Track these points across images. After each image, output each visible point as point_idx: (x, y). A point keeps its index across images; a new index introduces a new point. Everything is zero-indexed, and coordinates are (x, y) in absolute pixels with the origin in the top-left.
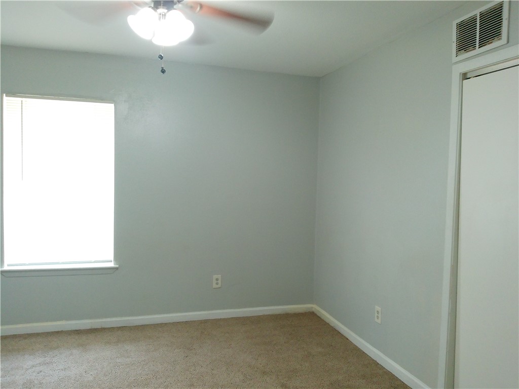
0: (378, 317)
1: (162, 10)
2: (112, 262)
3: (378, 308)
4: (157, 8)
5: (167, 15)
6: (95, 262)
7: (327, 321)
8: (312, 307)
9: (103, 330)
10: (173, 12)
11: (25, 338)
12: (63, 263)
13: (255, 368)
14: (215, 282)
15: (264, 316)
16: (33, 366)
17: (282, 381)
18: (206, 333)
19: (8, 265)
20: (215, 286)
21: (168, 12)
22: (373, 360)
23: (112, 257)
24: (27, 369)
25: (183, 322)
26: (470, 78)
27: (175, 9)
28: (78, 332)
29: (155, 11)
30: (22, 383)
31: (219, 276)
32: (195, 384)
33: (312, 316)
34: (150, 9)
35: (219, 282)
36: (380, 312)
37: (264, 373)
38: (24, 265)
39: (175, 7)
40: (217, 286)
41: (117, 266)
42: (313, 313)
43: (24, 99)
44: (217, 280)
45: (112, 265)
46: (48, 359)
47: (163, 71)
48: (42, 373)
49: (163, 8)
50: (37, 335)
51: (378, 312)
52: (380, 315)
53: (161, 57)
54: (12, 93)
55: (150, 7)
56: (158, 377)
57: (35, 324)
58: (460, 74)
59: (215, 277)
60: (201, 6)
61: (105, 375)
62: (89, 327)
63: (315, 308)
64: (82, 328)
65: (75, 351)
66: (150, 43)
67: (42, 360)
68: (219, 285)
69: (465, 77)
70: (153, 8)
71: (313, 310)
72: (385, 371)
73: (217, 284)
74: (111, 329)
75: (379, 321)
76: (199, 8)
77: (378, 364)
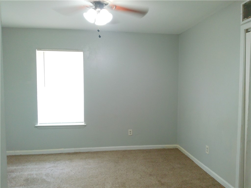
0: (207, 151)
1: (98, 9)
2: (83, 122)
3: (207, 146)
4: (96, 9)
5: (100, 11)
6: (76, 123)
7: (184, 153)
8: (177, 146)
9: (79, 153)
10: (103, 10)
11: (47, 156)
12: (63, 123)
13: (147, 173)
14: (129, 133)
15: (153, 149)
16: (49, 167)
17: (159, 179)
18: (125, 156)
19: (40, 124)
20: (129, 134)
21: (101, 10)
22: (205, 172)
23: (83, 121)
24: (47, 169)
25: (115, 151)
26: (250, 32)
27: (104, 9)
28: (69, 154)
29: (95, 10)
30: (45, 174)
31: (131, 130)
32: (118, 178)
33: (176, 150)
34: (93, 9)
35: (131, 132)
36: (208, 149)
37: (150, 175)
38: (46, 124)
39: (104, 7)
40: (131, 135)
41: (86, 124)
42: (177, 149)
43: (45, 51)
44: (130, 132)
45: (83, 124)
46: (56, 165)
47: (100, 37)
48: (53, 171)
49: (99, 8)
50: (52, 154)
51: (207, 148)
52: (208, 150)
53: (98, 31)
54: (40, 49)
55: (93, 8)
56: (102, 174)
57: (51, 150)
58: (245, 30)
59: (129, 130)
60: (116, 6)
61: (79, 173)
62: (73, 152)
63: (178, 146)
64: (71, 152)
65: (67, 162)
66: (94, 24)
67: (53, 165)
68: (131, 134)
69: (247, 31)
70: (94, 9)
71: (177, 147)
72: (210, 177)
73: (130, 133)
74: (83, 153)
75: (208, 153)
76: (115, 8)
77: (207, 174)
